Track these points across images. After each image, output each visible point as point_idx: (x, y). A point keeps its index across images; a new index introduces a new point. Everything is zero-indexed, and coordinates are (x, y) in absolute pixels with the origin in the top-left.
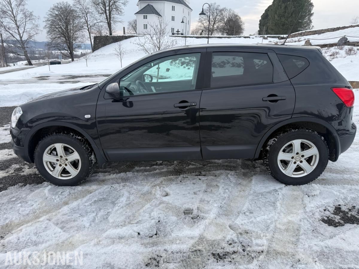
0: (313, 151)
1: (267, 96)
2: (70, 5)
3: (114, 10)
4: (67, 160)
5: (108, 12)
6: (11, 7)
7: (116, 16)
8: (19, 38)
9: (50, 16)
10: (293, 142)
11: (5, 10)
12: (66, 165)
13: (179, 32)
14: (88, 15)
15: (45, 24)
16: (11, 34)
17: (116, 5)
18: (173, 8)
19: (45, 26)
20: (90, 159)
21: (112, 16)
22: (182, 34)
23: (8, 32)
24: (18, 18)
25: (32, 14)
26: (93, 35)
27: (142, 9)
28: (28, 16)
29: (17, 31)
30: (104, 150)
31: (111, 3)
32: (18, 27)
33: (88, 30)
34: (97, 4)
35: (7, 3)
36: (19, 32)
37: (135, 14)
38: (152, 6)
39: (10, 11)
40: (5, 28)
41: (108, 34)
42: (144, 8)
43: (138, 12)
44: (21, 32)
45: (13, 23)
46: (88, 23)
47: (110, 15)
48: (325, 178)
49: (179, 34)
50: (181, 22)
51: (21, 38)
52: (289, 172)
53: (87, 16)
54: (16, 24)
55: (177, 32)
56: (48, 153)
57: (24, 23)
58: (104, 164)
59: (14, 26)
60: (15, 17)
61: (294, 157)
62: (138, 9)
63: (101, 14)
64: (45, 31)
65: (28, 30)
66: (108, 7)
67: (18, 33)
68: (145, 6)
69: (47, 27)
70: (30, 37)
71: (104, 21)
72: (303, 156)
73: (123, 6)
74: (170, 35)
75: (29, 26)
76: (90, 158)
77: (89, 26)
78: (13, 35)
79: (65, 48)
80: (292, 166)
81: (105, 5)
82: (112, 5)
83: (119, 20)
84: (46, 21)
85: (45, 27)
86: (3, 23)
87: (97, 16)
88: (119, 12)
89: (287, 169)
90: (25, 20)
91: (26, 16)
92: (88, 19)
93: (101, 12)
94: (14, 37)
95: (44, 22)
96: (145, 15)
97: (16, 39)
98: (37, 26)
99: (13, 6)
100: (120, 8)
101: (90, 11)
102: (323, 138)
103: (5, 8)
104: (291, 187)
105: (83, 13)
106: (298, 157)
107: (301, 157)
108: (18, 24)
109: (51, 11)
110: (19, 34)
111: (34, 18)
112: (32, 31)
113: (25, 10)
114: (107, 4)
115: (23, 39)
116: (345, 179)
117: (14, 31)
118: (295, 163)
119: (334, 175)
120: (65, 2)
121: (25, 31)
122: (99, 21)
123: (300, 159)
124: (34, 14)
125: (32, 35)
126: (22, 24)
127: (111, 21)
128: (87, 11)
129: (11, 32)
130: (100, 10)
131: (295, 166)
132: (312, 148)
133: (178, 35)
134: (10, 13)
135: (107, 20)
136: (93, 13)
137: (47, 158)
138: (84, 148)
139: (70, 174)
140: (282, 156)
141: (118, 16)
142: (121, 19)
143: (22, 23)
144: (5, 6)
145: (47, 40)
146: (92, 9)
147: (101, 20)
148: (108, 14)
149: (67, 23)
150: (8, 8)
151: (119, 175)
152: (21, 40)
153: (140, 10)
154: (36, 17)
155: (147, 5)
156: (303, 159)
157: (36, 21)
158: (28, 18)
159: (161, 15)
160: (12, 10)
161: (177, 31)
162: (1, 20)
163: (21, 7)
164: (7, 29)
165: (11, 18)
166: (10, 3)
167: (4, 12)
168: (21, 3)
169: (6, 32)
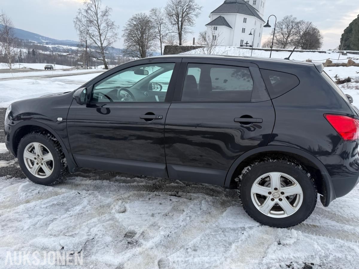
0: (296, 189)
1: (240, 117)
2: (147, 16)
3: (186, 21)
4: (43, 159)
5: (180, 23)
7: (187, 26)
8: (100, 45)
9: (128, 26)
10: (270, 175)
11: (92, 20)
12: (42, 164)
13: (248, 44)
14: (162, 25)
15: (123, 33)
16: (94, 41)
17: (188, 17)
18: (245, 20)
19: (124, 34)
20: (61, 162)
21: (184, 27)
22: (251, 46)
24: (101, 28)
25: (113, 23)
26: (164, 45)
27: (213, 21)
28: (110, 25)
29: (99, 38)
30: (73, 154)
31: (184, 15)
32: (100, 35)
33: (160, 40)
34: (171, 15)
35: (94, 13)
37: (206, 25)
38: (224, 17)
39: (96, 21)
41: (178, 45)
42: (215, 19)
43: (208, 24)
44: (102, 39)
45: (97, 30)
46: (161, 33)
47: (182, 26)
48: (318, 224)
49: (248, 46)
50: (249, 34)
51: (102, 44)
52: (265, 209)
53: (160, 27)
54: (99, 32)
55: (246, 44)
56: (28, 151)
57: (106, 32)
58: (74, 168)
59: (97, 34)
60: (99, 26)
61: (272, 193)
62: (209, 20)
63: (173, 24)
64: (123, 39)
65: (108, 38)
66: (181, 18)
68: (216, 18)
69: (125, 35)
70: (109, 44)
71: (176, 31)
72: (282, 193)
73: (195, 18)
74: (238, 47)
75: (109, 34)
76: (62, 160)
77: (161, 36)
78: (96, 42)
79: (138, 56)
80: (269, 203)
81: (178, 17)
82: (185, 16)
83: (190, 31)
84: (125, 30)
85: (123, 36)
86: (89, 31)
87: (170, 26)
88: (191, 24)
89: (263, 205)
90: (107, 28)
91: (108, 26)
92: (162, 30)
93: (174, 23)
94: (96, 43)
95: (123, 31)
96: (216, 26)
97: (97, 46)
98: (116, 34)
99: (98, 16)
100: (192, 19)
101: (164, 21)
102: (309, 175)
103: (92, 18)
104: (267, 228)
105: (157, 24)
106: (276, 194)
107: (280, 193)
108: (101, 32)
109: (130, 21)
110: (101, 41)
111: (115, 27)
112: (111, 39)
113: (108, 20)
114: (180, 16)
115: (103, 46)
116: (344, 231)
117: (97, 39)
118: (273, 200)
119: (334, 223)
120: (143, 13)
121: (106, 38)
122: (171, 31)
123: (279, 197)
124: (115, 24)
125: (111, 42)
126: (104, 33)
127: (182, 32)
128: (161, 22)
129: (94, 39)
130: (173, 21)
131: (272, 204)
132: (295, 185)
133: (246, 46)
134: (96, 22)
135: (179, 31)
136: (166, 23)
137: (27, 155)
138: (57, 150)
139: (45, 173)
140: (256, 189)
141: (189, 27)
142: (192, 30)
143: (104, 31)
144: (92, 16)
145: (123, 47)
146: (166, 20)
147: (173, 30)
148: (180, 25)
149: (143, 33)
150: (94, 18)
151: (95, 181)
152: (102, 46)
153: (211, 21)
154: (116, 26)
155: (219, 17)
156: (282, 197)
157: (116, 29)
158: (110, 27)
159: (232, 27)
160: (98, 20)
161: (246, 42)
162: (88, 28)
163: (105, 18)
164: (91, 36)
165: (96, 27)
166: (96, 14)
167: (91, 22)
168: (105, 13)
169: (91, 39)
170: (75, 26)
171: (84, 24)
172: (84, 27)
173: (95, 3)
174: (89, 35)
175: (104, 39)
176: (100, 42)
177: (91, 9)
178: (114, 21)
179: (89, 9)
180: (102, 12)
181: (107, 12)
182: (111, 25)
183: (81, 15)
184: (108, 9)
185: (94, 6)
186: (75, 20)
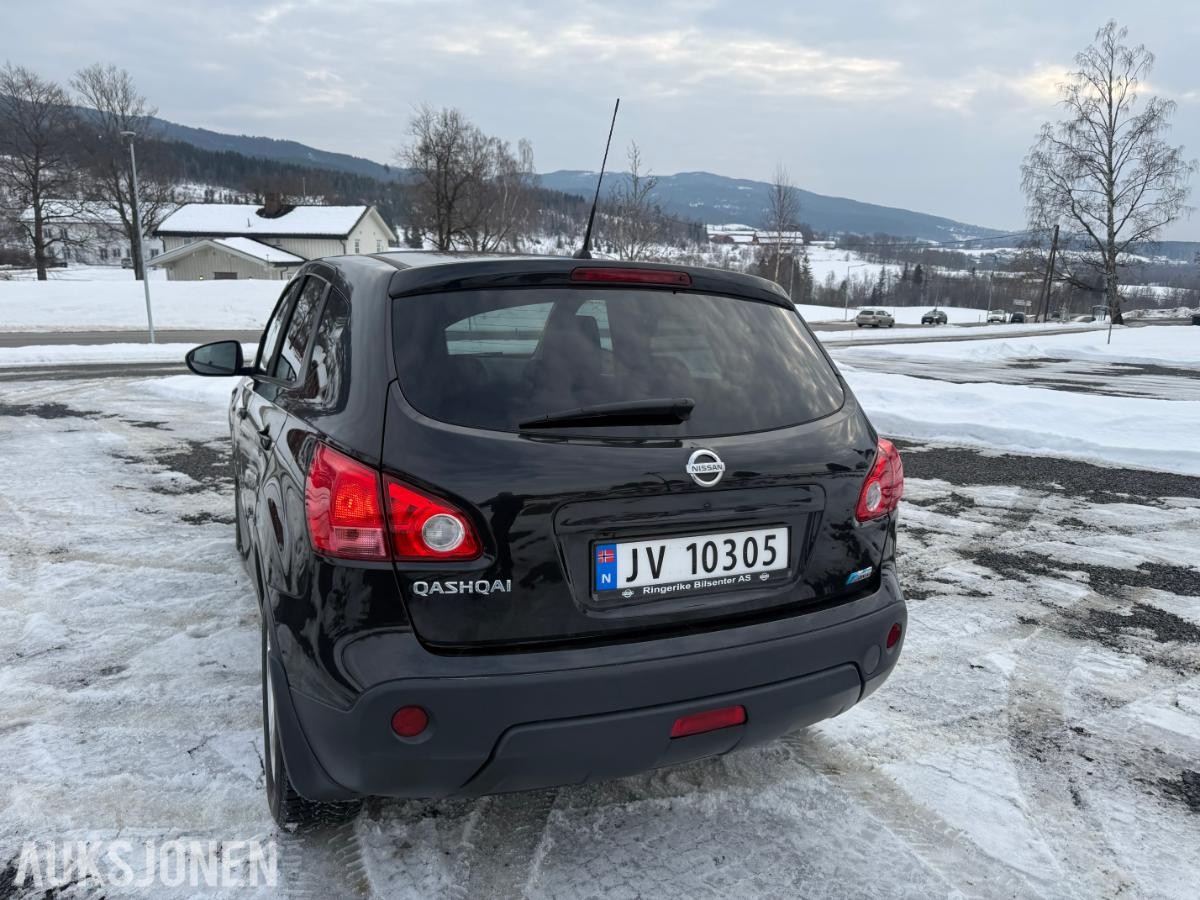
6: (1110, 142)
8: (1102, 234)
11: (1088, 153)
16: (1084, 224)
23: (1079, 218)
24: (1121, 177)
25: (1176, 155)
28: (1161, 164)
29: (1105, 215)
32: (1112, 202)
35: (1100, 131)
36: (1110, 218)
39: (1104, 155)
40: (1073, 207)
44: (1118, 217)
45: (1100, 188)
51: (1112, 234)
54: (1109, 193)
57: (1139, 188)
59: (1101, 198)
60: (1111, 172)
65: (1144, 209)
67: (1106, 221)
70: (1144, 231)
75: (1151, 196)
78: (1091, 228)
86: (1072, 193)
90: (1145, 177)
91: (1151, 166)
94: (1091, 233)
97: (1093, 239)
98: (1181, 194)
99: (1116, 138)
103: (1090, 149)
108: (1116, 192)
110: (1110, 223)
111: (1178, 167)
112: (1154, 214)
113: (1156, 144)
115: (1118, 239)
117: (1096, 216)
121: (1133, 213)
124: (1181, 157)
125: (1151, 224)
126: (1130, 193)
129: (1086, 218)
134: (1102, 160)
143: (1131, 186)
144: (1091, 143)
150: (1098, 147)
152: (1111, 242)
154: (1183, 163)
157: (1182, 175)
158: (1157, 172)
160: (1110, 153)
162: (1069, 185)
163: (1143, 139)
164: (1077, 211)
165: (1101, 176)
166: (1110, 131)
167: (1083, 160)
168: (1144, 126)
169: (1073, 221)
170: (1025, 181)
171: (1057, 170)
172: (1057, 181)
173: (1110, 94)
174: (1069, 208)
175: (1127, 217)
176: (1106, 229)
177: (1091, 117)
178: (1181, 147)
179: (1085, 117)
180: (1137, 118)
181: (1152, 116)
182: (1163, 165)
183: (1047, 142)
184: (1156, 107)
185: (1104, 108)
186: (1029, 163)
